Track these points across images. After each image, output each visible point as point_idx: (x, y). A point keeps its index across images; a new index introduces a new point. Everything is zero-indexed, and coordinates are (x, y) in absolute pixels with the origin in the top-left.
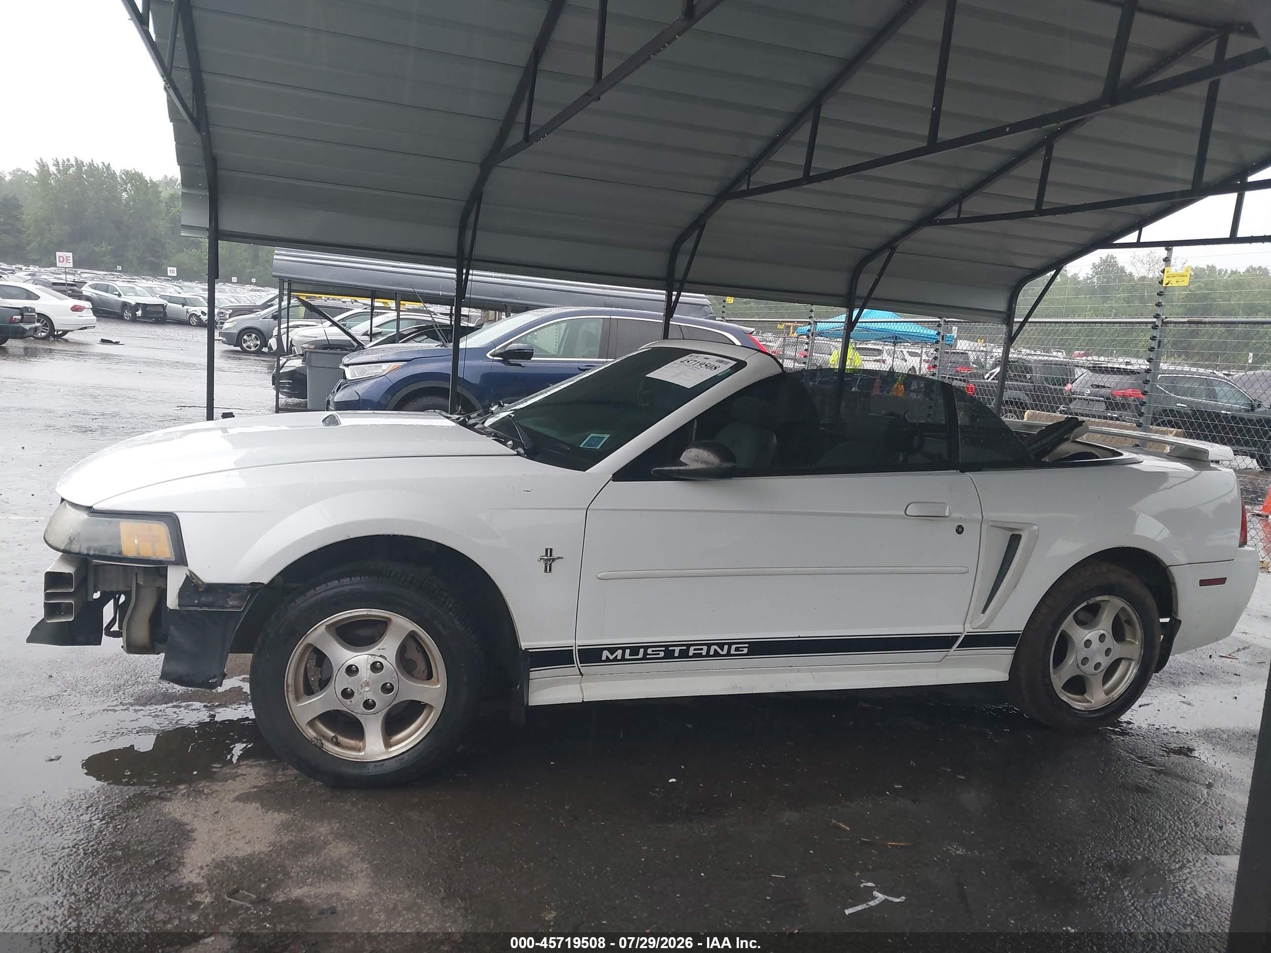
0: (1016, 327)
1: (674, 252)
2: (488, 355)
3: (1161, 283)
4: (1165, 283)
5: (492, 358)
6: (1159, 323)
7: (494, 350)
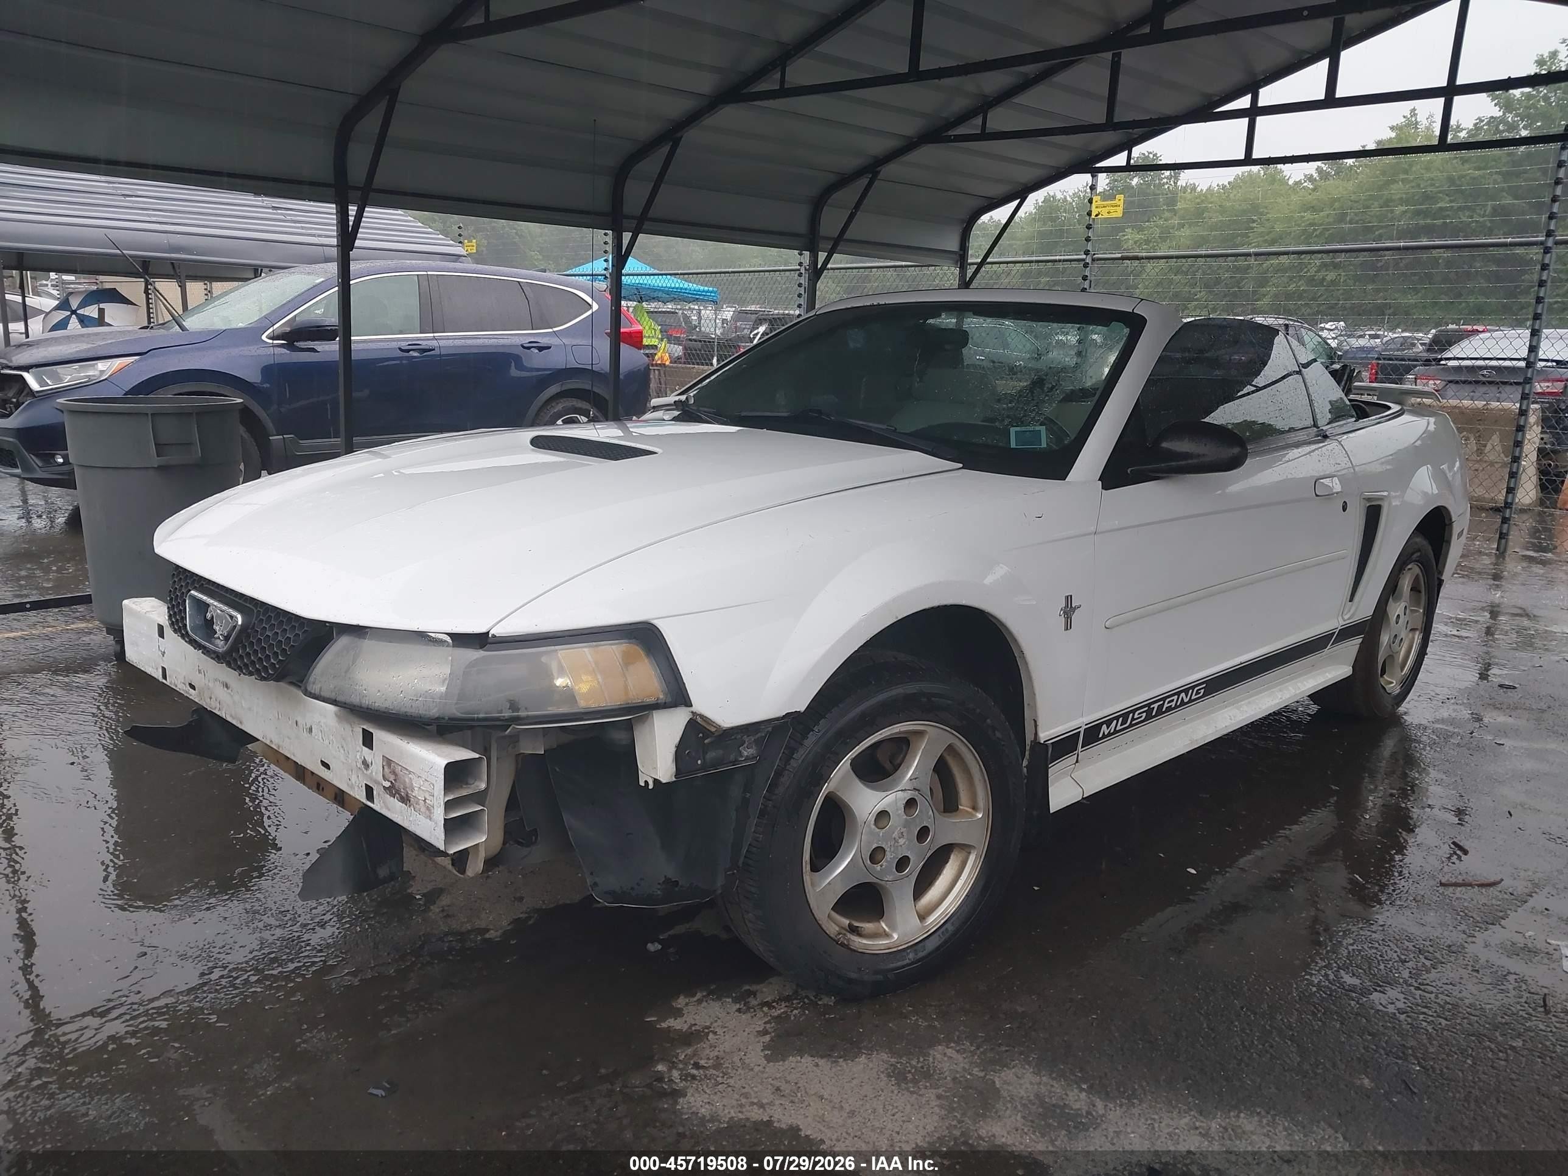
0: (970, 271)
1: (621, 175)
2: (264, 337)
3: (1089, 214)
4: (1094, 214)
5: (271, 341)
6: (1089, 260)
7: (271, 330)
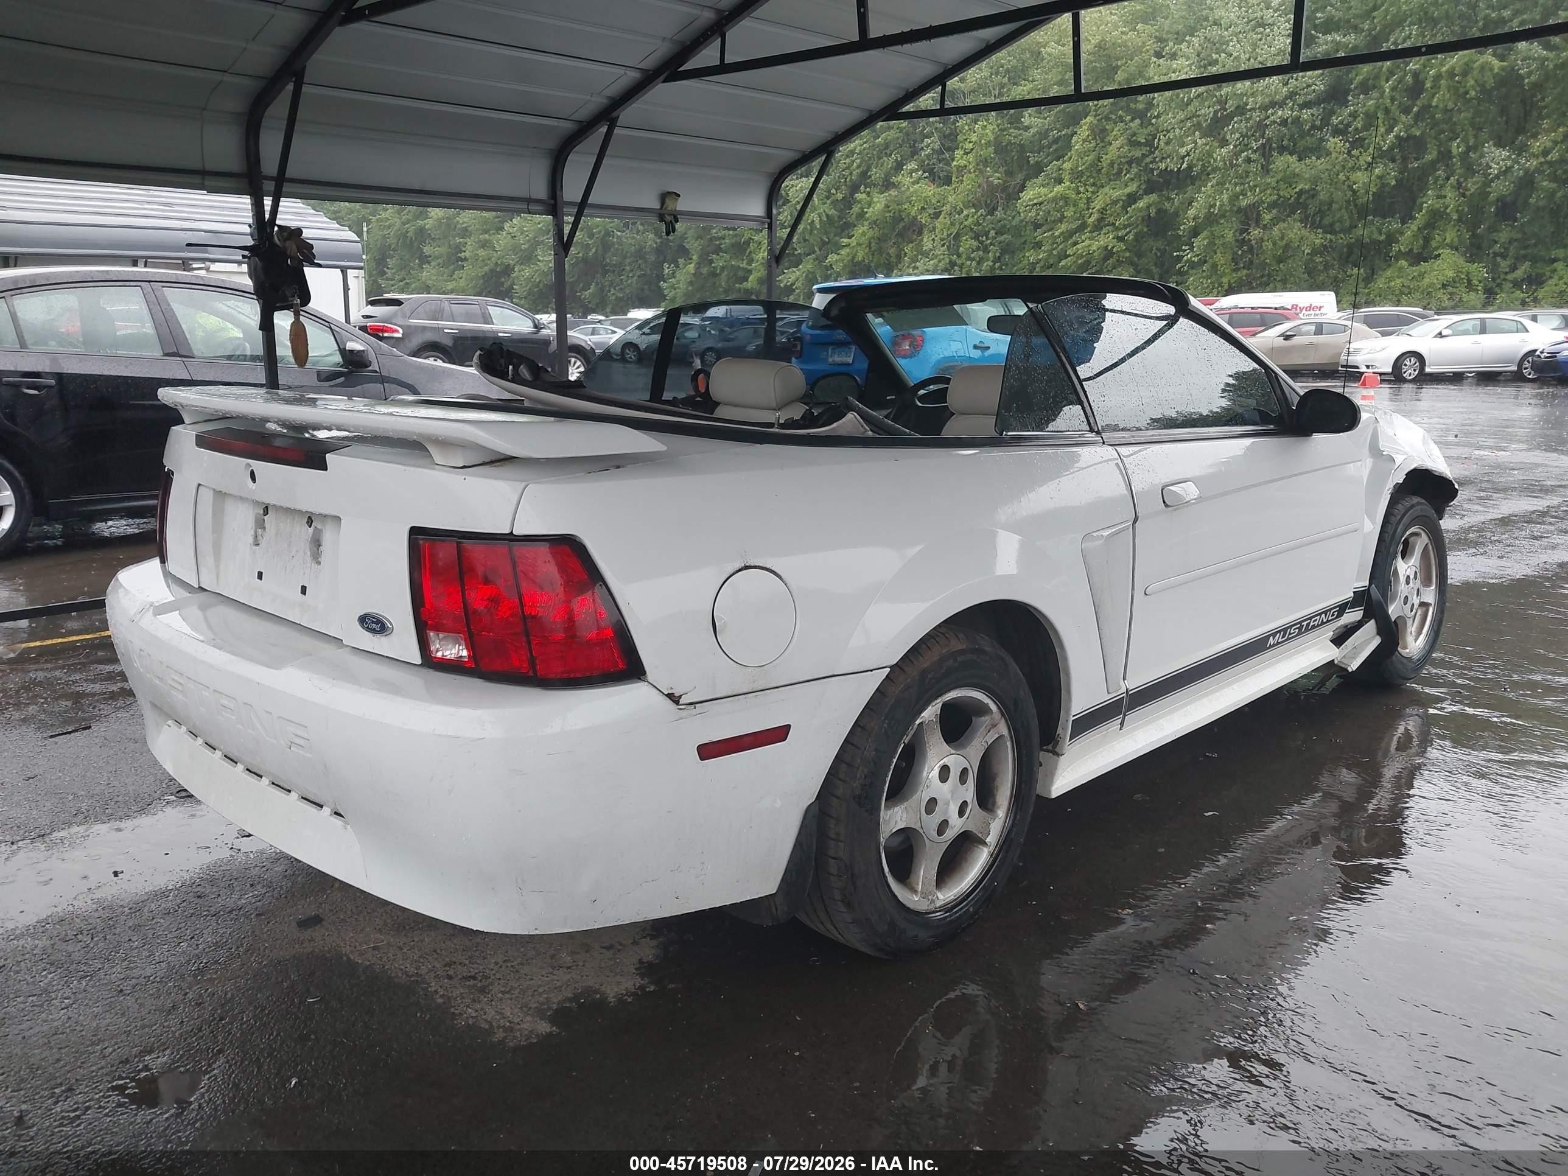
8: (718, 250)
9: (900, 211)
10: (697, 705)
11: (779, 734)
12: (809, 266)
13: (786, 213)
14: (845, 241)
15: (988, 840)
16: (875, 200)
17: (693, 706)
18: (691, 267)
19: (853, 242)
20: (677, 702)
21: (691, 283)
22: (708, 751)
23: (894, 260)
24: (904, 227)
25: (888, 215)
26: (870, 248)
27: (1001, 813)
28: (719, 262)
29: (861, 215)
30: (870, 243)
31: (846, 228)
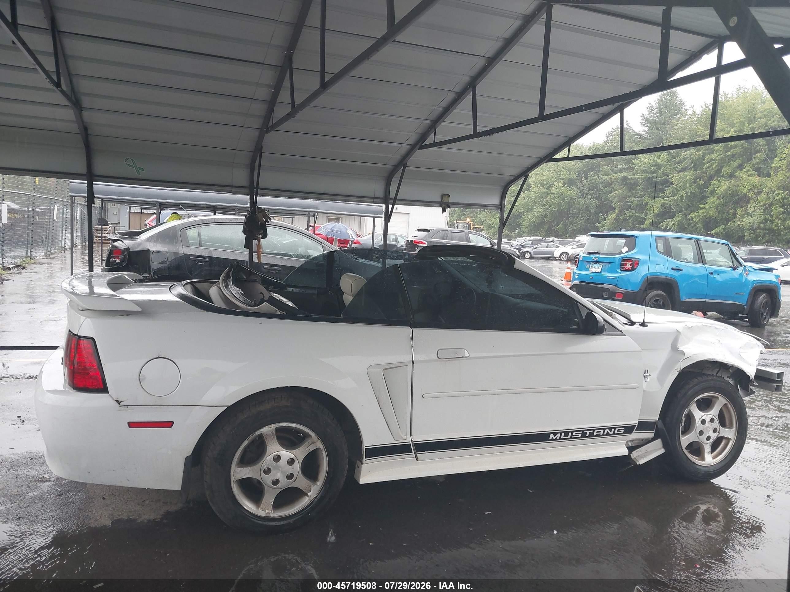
8: (629, 208)
9: (737, 191)
10: (129, 407)
11: (169, 424)
12: (679, 219)
13: (669, 191)
14: (702, 206)
15: (309, 494)
16: (722, 184)
17: (126, 407)
18: (614, 216)
19: (707, 206)
20: (119, 404)
21: (612, 224)
22: (132, 425)
23: (731, 216)
24: (739, 199)
25: (728, 192)
26: (717, 210)
27: (320, 483)
28: (629, 213)
29: (713, 192)
30: (717, 207)
31: (703, 199)
